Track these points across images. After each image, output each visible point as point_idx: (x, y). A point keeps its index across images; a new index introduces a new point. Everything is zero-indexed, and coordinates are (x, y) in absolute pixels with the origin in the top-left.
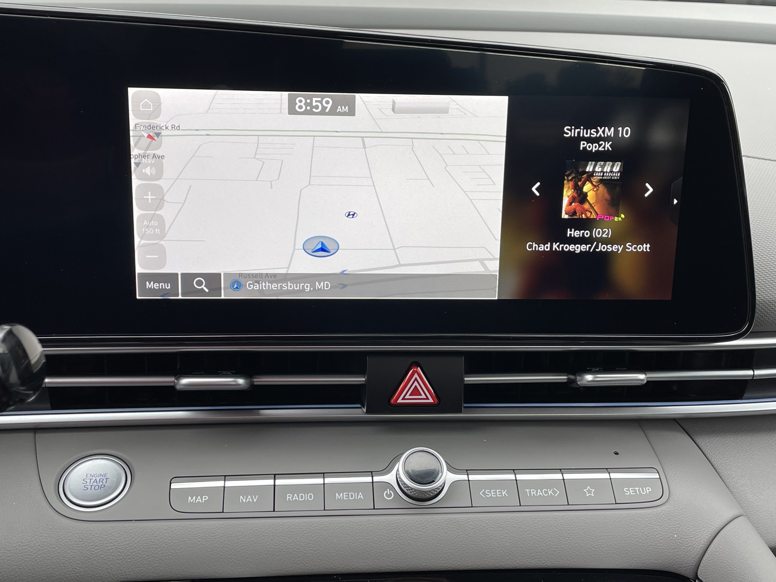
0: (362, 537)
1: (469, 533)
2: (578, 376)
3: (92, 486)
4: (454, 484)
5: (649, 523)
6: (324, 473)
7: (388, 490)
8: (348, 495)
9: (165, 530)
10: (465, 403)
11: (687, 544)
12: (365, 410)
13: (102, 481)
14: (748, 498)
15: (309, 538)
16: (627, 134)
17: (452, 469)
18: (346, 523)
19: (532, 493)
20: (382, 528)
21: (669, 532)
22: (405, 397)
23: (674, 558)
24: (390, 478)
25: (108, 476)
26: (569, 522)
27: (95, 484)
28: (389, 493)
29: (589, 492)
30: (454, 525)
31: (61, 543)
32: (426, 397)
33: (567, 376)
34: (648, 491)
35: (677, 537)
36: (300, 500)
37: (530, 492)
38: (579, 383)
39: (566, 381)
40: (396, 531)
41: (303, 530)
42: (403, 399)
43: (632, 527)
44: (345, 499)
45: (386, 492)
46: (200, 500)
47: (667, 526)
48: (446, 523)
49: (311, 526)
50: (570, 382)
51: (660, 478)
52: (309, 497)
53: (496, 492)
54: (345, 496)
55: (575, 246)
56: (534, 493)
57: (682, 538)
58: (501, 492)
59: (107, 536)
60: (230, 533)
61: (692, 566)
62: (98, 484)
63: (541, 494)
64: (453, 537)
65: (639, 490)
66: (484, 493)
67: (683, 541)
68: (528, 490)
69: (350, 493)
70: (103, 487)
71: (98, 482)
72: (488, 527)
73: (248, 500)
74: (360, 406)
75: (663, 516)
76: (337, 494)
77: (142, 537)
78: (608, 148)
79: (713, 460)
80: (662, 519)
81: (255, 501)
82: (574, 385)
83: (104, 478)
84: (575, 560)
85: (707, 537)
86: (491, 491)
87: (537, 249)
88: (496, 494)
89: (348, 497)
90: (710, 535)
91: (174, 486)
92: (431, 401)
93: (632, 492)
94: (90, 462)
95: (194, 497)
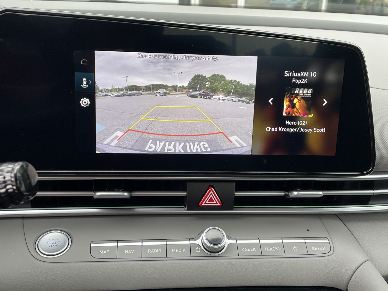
0: (185, 271)
1: (237, 269)
2: (290, 192)
3: (52, 245)
4: (230, 245)
5: (324, 264)
6: (166, 239)
7: (198, 247)
8: (178, 250)
9: (88, 267)
10: (235, 206)
11: (342, 274)
12: (186, 209)
13: (57, 243)
14: (371, 252)
15: (159, 271)
16: (315, 75)
17: (229, 238)
18: (177, 264)
19: (268, 249)
20: (195, 266)
21: (334, 268)
22: (206, 202)
23: (336, 281)
24: (199, 242)
25: (60, 240)
26: (285, 263)
27: (53, 244)
28: (198, 249)
29: (295, 249)
30: (230, 265)
31: (37, 273)
32: (216, 202)
33: (285, 192)
34: (323, 248)
35: (337, 271)
36: (155, 252)
37: (266, 249)
38: (290, 196)
39: (284, 195)
40: (202, 268)
41: (156, 267)
42: (205, 203)
43: (315, 266)
44: (176, 252)
45: (197, 248)
46: (106, 252)
47: (332, 265)
48: (226, 263)
49: (160, 265)
50: (286, 195)
51: (329, 242)
52: (159, 251)
53: (250, 249)
54: (176, 250)
55: (289, 129)
56: (269, 249)
57: (340, 271)
58: (253, 249)
59: (59, 270)
60: (120, 268)
61: (345, 284)
62: (55, 244)
63: (272, 250)
64: (229, 270)
65: (319, 248)
66: (244, 249)
67: (341, 272)
68: (265, 248)
69: (179, 249)
70: (57, 246)
71: (55, 243)
72: (246, 266)
73: (129, 252)
74: (183, 207)
75: (331, 261)
76: (173, 250)
77: (77, 270)
78: (306, 82)
79: (354, 234)
80: (330, 262)
81: (133, 253)
82: (288, 197)
83: (58, 241)
84: (289, 282)
85: (352, 270)
86: (247, 248)
87: (271, 131)
88: (250, 250)
89: (178, 251)
90: (353, 270)
91: (92, 245)
92: (219, 204)
93: (316, 249)
94: (51, 234)
95: (103, 251)
